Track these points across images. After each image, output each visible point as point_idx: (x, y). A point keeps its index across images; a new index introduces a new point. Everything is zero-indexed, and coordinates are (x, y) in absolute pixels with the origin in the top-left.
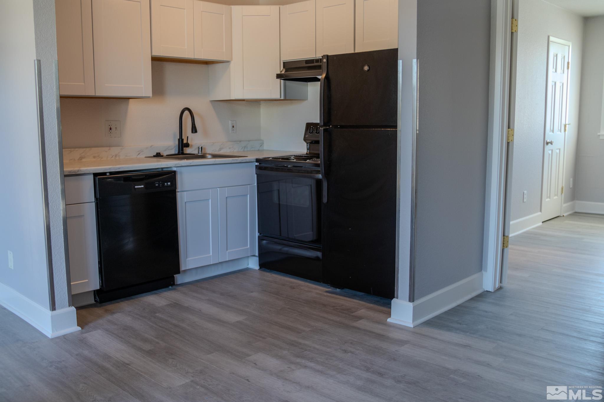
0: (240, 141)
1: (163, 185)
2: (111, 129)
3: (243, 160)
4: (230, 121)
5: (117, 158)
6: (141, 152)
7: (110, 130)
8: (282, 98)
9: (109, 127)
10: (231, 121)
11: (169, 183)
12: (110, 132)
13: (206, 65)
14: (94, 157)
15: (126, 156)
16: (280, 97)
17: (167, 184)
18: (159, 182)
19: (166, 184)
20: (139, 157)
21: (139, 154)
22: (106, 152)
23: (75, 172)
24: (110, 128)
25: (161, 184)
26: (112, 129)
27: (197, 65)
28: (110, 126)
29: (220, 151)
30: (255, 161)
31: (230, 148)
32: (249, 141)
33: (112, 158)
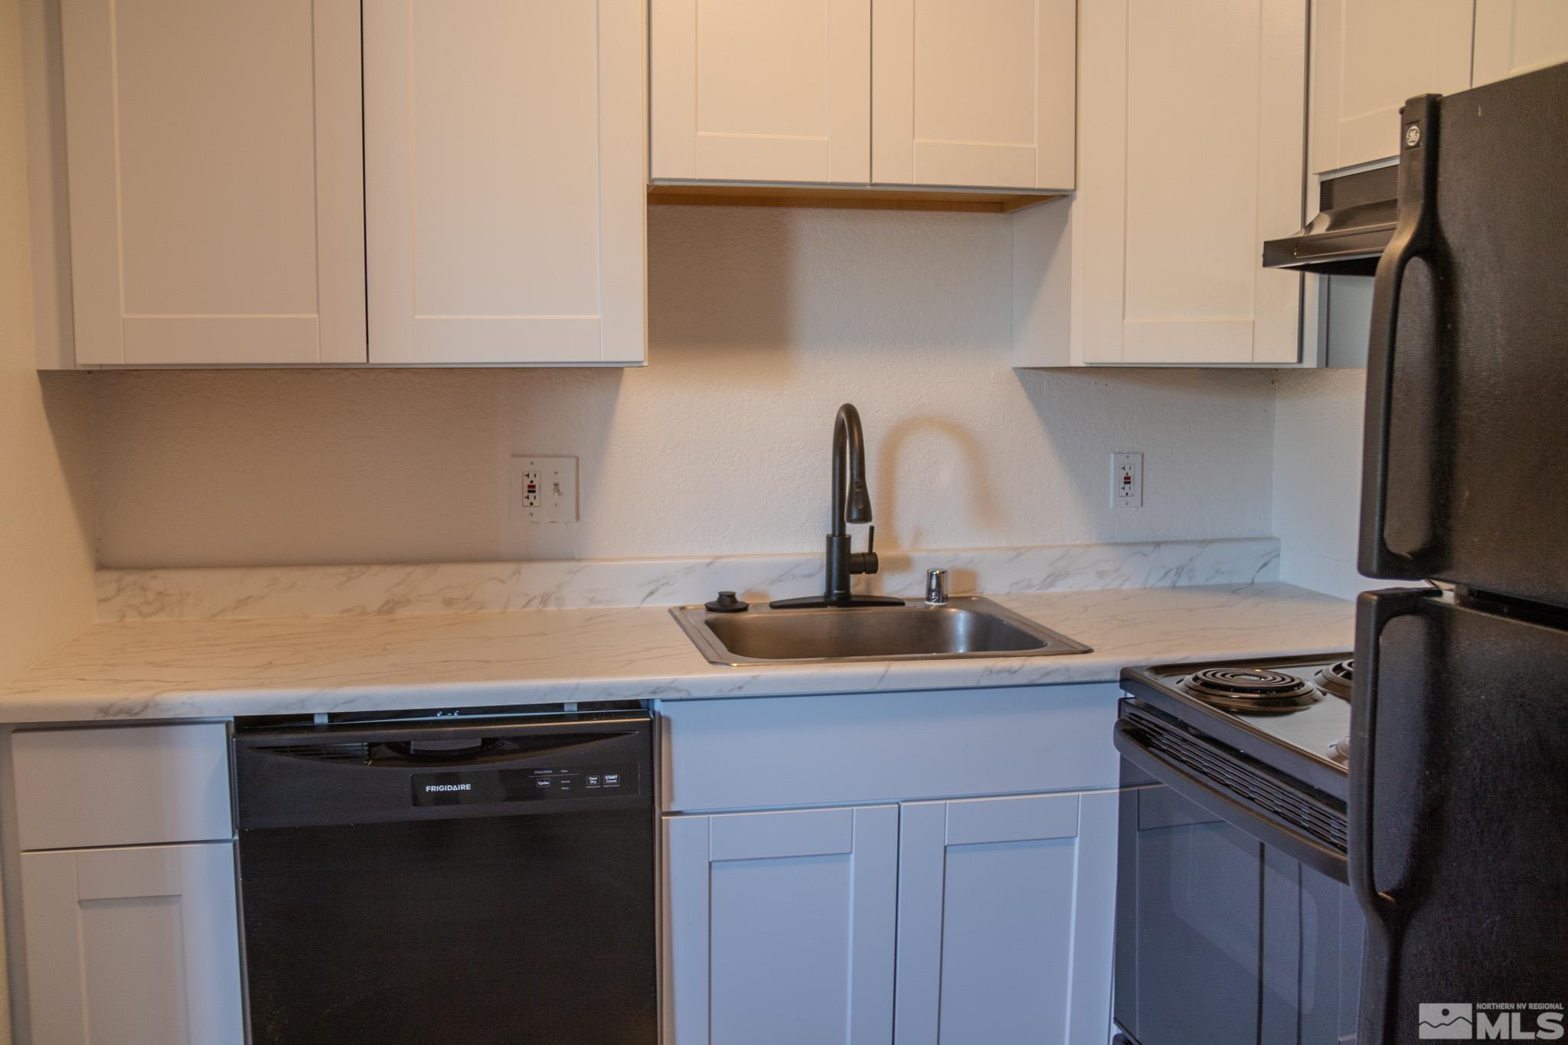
0: (1158, 544)
1: (579, 783)
2: (532, 489)
3: (1048, 673)
4: (1112, 455)
5: (551, 608)
6: (663, 585)
7: (531, 495)
8: (1311, 361)
9: (527, 482)
10: (1120, 453)
11: (611, 778)
12: (527, 502)
13: (1000, 215)
14: (449, 602)
15: (592, 601)
16: (1295, 360)
17: (601, 781)
18: (556, 770)
19: (593, 780)
20: (649, 604)
21: (652, 593)
22: (502, 581)
23: (129, 712)
24: (529, 486)
25: (565, 778)
26: (537, 489)
27: (954, 214)
28: (528, 475)
29: (1052, 584)
30: (1118, 678)
31: (1100, 575)
32: (1205, 542)
33: (524, 607)
